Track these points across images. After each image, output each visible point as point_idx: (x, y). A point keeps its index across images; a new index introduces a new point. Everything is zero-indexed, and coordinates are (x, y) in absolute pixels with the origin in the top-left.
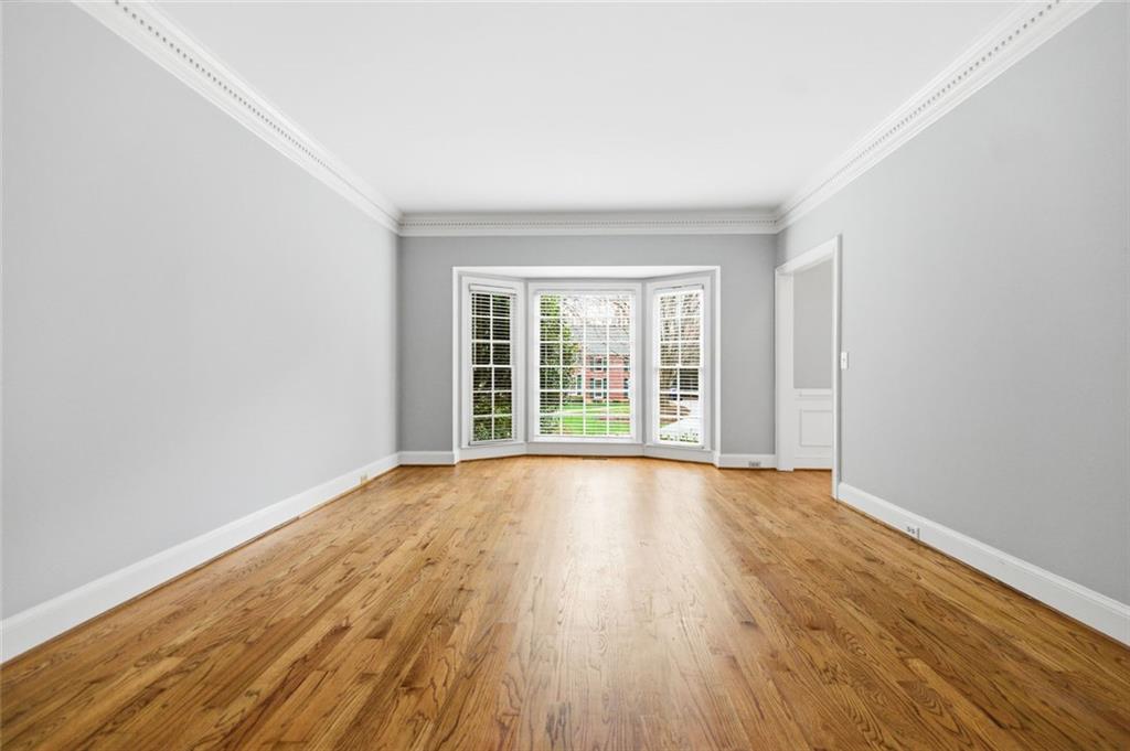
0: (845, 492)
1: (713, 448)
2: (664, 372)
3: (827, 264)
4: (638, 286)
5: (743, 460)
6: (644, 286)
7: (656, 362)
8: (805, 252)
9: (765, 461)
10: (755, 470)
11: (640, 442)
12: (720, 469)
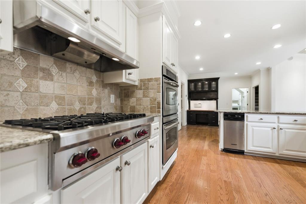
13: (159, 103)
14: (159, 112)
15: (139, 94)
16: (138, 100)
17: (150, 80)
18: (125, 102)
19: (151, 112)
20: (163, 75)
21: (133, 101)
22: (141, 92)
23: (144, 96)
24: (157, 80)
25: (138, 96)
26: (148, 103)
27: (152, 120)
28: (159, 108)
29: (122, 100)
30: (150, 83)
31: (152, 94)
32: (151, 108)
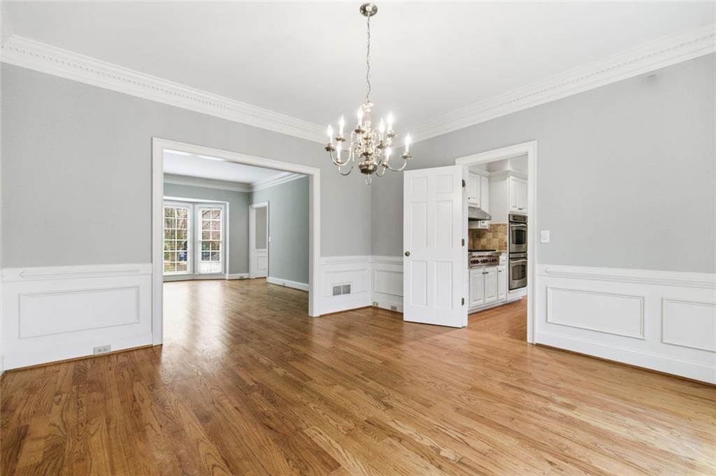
0: (271, 280)
1: (225, 272)
2: (203, 243)
3: (265, 208)
4: (191, 205)
5: (238, 276)
6: (194, 206)
7: (200, 238)
8: (259, 203)
9: (245, 275)
10: (242, 279)
11: (192, 273)
12: (229, 280)
13: (506, 243)
14: (506, 249)
15: (490, 235)
16: (489, 240)
17: (498, 225)
18: (477, 242)
19: (500, 249)
20: (510, 222)
21: (483, 241)
22: (491, 234)
23: (493, 237)
24: (505, 225)
25: (488, 237)
26: (497, 243)
27: (500, 253)
28: (506, 246)
29: (474, 240)
30: (499, 228)
31: (500, 235)
32: (500, 246)
